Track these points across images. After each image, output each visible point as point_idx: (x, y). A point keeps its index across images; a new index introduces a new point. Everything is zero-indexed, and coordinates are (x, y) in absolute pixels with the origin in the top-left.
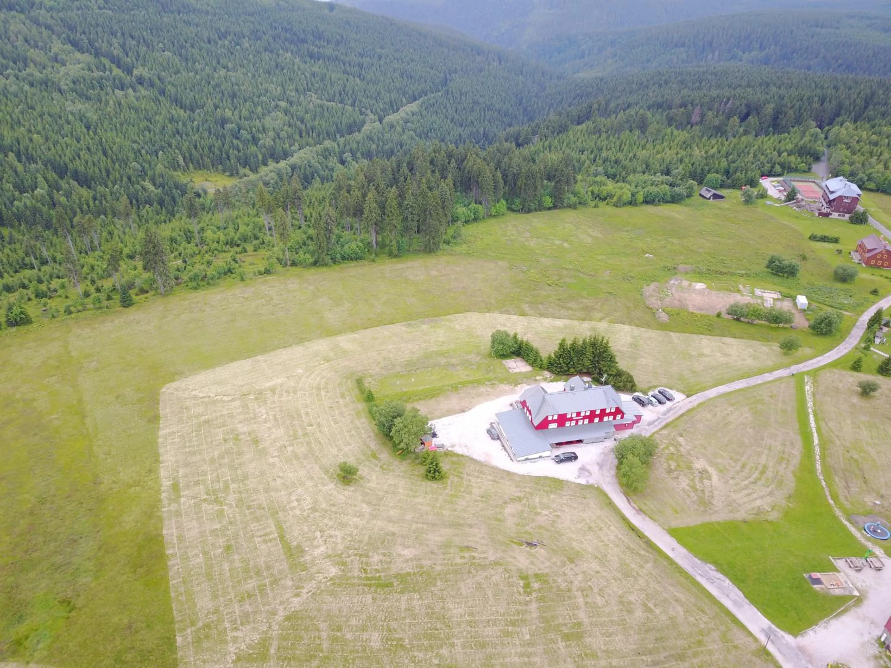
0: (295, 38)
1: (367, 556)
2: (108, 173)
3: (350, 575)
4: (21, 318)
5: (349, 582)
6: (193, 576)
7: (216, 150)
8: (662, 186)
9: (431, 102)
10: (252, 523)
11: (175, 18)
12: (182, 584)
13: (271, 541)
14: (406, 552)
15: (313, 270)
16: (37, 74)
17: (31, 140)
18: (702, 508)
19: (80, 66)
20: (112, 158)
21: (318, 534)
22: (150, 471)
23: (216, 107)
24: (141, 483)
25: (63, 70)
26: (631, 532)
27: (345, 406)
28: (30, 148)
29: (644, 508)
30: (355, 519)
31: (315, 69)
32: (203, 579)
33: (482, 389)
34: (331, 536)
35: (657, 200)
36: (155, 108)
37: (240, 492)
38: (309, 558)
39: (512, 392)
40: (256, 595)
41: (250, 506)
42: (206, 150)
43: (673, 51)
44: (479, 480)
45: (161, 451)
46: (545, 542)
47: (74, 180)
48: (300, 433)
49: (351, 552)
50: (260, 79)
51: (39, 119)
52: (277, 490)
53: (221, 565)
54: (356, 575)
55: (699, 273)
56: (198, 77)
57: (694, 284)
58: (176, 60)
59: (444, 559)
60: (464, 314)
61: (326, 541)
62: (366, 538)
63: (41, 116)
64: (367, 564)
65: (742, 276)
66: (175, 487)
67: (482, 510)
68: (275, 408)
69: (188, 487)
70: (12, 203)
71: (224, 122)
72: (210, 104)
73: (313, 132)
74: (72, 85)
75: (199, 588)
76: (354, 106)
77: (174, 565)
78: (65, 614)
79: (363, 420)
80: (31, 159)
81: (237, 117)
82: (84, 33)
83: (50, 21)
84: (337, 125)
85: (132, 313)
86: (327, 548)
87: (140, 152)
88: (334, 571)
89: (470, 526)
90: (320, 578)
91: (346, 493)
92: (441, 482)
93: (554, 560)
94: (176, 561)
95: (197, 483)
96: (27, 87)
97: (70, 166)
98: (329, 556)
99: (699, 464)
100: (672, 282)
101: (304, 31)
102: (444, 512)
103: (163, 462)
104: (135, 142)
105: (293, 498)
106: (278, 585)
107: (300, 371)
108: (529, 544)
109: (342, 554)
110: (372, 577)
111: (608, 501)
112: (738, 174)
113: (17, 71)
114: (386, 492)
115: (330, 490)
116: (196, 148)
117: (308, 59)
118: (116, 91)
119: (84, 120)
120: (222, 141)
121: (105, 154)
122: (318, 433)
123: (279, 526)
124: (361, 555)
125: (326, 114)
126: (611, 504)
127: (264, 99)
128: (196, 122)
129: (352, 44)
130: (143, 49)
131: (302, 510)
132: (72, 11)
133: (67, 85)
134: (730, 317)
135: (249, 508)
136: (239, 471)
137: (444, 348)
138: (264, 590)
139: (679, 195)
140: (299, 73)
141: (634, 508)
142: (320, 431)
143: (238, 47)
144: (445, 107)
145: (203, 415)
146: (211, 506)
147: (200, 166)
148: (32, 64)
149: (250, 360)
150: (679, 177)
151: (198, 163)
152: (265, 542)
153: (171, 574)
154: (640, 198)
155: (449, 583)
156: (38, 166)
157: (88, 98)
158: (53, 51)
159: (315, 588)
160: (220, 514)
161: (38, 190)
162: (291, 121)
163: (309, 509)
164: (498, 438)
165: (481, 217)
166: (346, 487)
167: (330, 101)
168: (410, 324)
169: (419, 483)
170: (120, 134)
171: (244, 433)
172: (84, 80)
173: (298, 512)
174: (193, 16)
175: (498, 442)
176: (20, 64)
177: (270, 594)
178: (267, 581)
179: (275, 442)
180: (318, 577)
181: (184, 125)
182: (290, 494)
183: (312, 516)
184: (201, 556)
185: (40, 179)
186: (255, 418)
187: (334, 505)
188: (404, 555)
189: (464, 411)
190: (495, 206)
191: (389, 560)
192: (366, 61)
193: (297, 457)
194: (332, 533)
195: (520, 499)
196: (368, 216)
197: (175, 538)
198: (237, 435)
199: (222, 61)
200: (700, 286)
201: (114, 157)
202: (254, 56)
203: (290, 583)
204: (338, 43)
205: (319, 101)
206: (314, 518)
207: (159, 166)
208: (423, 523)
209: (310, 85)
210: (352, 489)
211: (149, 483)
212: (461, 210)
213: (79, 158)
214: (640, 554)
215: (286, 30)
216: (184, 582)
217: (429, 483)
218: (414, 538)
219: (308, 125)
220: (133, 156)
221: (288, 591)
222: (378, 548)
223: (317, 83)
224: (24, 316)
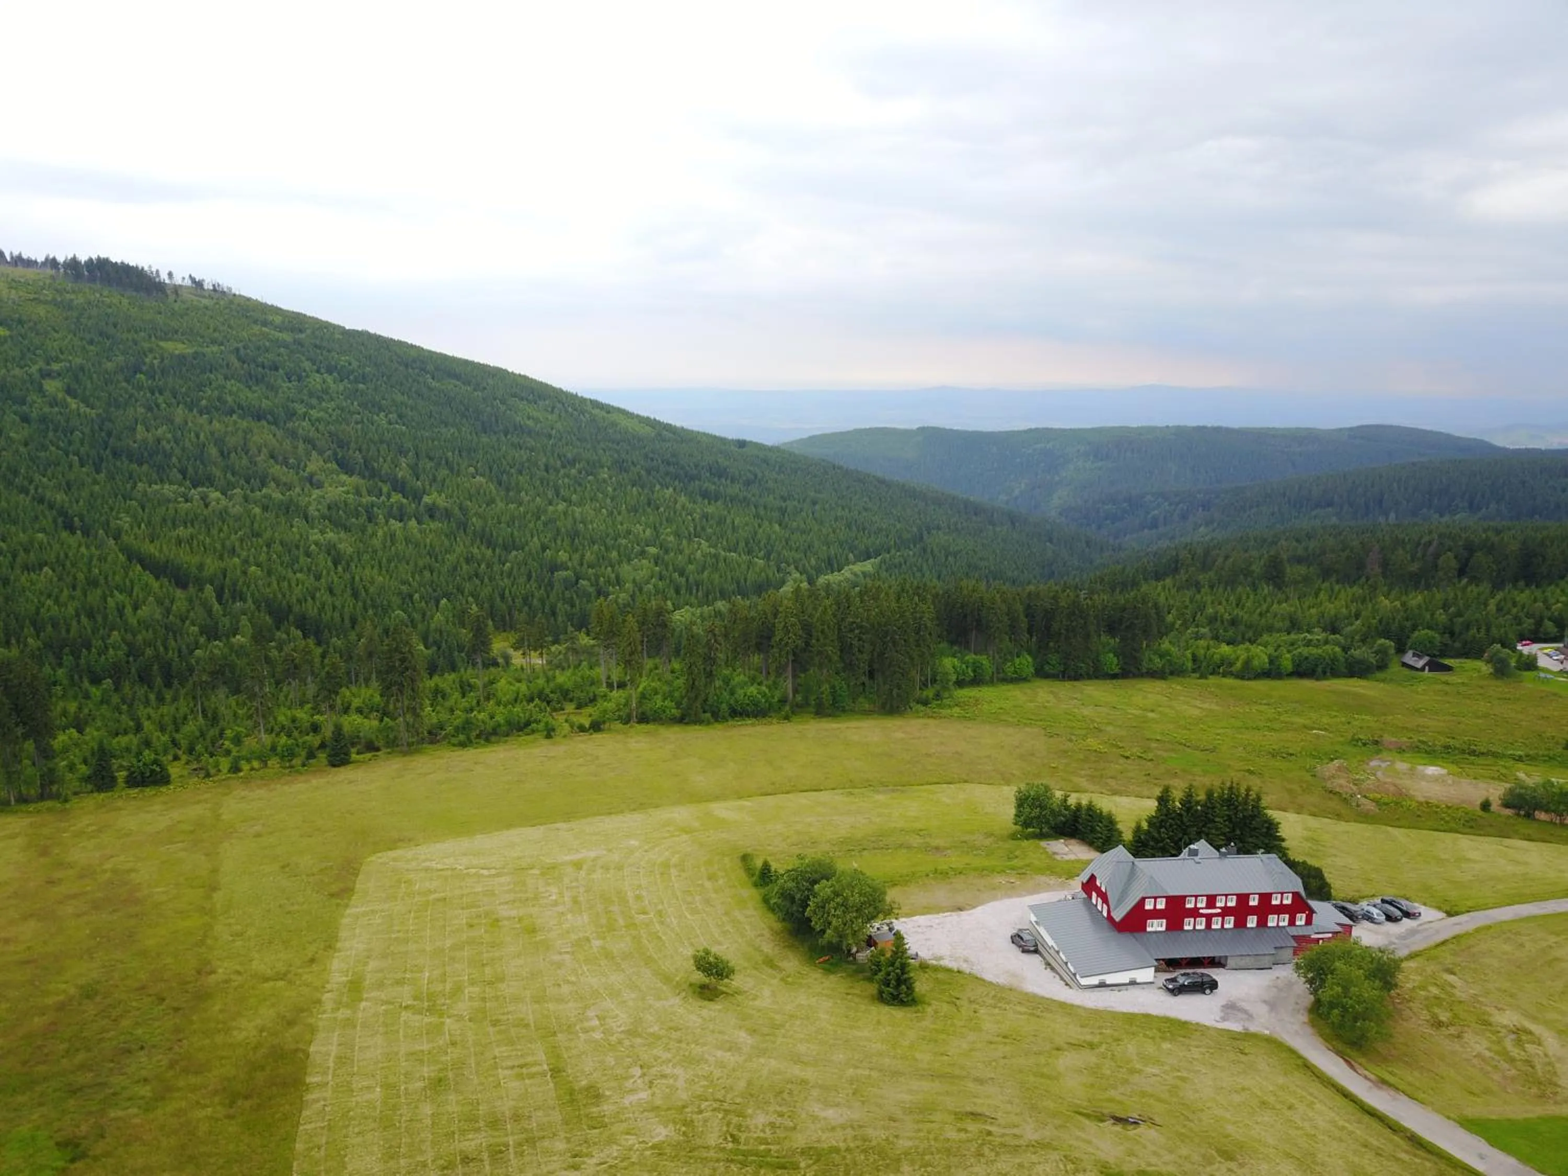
0: (682, 472)
1: (741, 1114)
2: (354, 622)
3: (699, 1142)
4: (152, 771)
5: (696, 1153)
6: (353, 1118)
7: (535, 602)
8: (1327, 647)
9: (897, 561)
10: (498, 1046)
11: (498, 440)
12: (325, 1132)
13: (532, 1076)
14: (830, 1113)
15: (676, 729)
16: (277, 495)
17: (245, 573)
18: (1534, 1090)
19: (345, 489)
20: (364, 603)
21: (637, 1071)
22: (312, 961)
23: (544, 548)
24: (289, 976)
25: (316, 493)
26: (1367, 1118)
27: (716, 892)
28: (240, 583)
29: (1388, 1077)
30: (719, 1053)
31: (710, 509)
32: (373, 1125)
33: (1000, 879)
34: (664, 1076)
35: (1319, 670)
36: (447, 543)
37: (484, 999)
38: (612, 1107)
39: (1062, 886)
40: (482, 1161)
41: (498, 1021)
42: (519, 602)
43: (1314, 513)
44: (997, 1011)
45: (343, 934)
46: (1158, 1120)
47: (297, 627)
48: (621, 922)
49: (704, 1105)
50: (619, 518)
51: (265, 549)
52: (560, 1000)
53: (416, 1107)
54: (712, 1143)
55: (1426, 752)
56: (522, 509)
57: (1420, 768)
58: (492, 487)
59: (919, 1130)
60: (958, 785)
61: (651, 1082)
62: (742, 1084)
63: (268, 546)
64: (739, 1127)
65: (1520, 759)
66: (355, 987)
67: (1004, 1058)
68: (577, 887)
69: (380, 985)
70: (191, 652)
71: (554, 567)
72: (535, 543)
73: (697, 590)
74: (326, 511)
75: (359, 1139)
76: (769, 559)
77: (317, 1101)
78: (60, 1164)
79: (750, 912)
80: (237, 595)
81: (576, 563)
82: (360, 450)
83: (312, 434)
84: (738, 583)
85: (344, 774)
86: (653, 1095)
87: (411, 597)
88: (662, 1133)
89: (980, 1081)
90: (630, 1142)
91: (705, 1013)
92: (913, 1009)
93: (1184, 1151)
94: (325, 1094)
95: (399, 982)
96: (257, 510)
97: (296, 609)
98: (655, 1109)
99: (1508, 1018)
100: (1373, 763)
101: (696, 466)
102: (918, 1056)
103: (340, 951)
104: (404, 583)
105: (591, 1013)
106: (534, 1148)
107: (634, 842)
108: (1118, 1120)
109: (684, 1107)
110: (749, 1151)
111: (1299, 1062)
112: (1473, 631)
113: (248, 492)
114: (792, 1016)
115: (672, 1006)
116: (502, 597)
117: (700, 499)
118: (392, 521)
119: (333, 552)
120: (546, 590)
121: (355, 595)
122: (658, 927)
123: (554, 1052)
124: (727, 1112)
125: (721, 565)
126: (1307, 1067)
127: (624, 541)
128: (508, 564)
129: (771, 484)
130: (443, 472)
131: (607, 1032)
132: (348, 425)
133: (319, 510)
134: (1509, 812)
135: (495, 1023)
136: (487, 970)
137: (918, 825)
138: (501, 1152)
139: (1360, 662)
140: (684, 514)
141: (1366, 1077)
142: (662, 923)
143: (590, 478)
144: (920, 570)
145: (435, 892)
146: (418, 1017)
147: (504, 625)
148: (273, 484)
149: (542, 828)
150: (1357, 638)
151: (503, 619)
152: (520, 1077)
153: (306, 1113)
154: (1287, 663)
155: (929, 1169)
156: (247, 606)
157: (347, 529)
158: (308, 469)
159: (616, 1158)
160: (434, 1031)
161: (238, 637)
162: (664, 572)
163: (622, 1032)
164: (1036, 951)
165: (987, 678)
166: (706, 1003)
167: (730, 551)
168: (852, 794)
169: (863, 1007)
170: (384, 572)
171: (509, 919)
172: (346, 505)
173: (597, 1036)
174: (528, 439)
175: (1036, 958)
176: (255, 483)
177: (514, 1162)
178: (511, 1140)
179: (568, 932)
180: (627, 1140)
181: (489, 566)
182: (586, 1007)
183: (627, 1043)
184: (378, 1089)
185: (244, 620)
186: (536, 898)
187: (676, 1029)
188: (825, 1119)
189: (960, 909)
190: (1012, 661)
191: (791, 1124)
192: (790, 504)
193: (609, 956)
194: (668, 1070)
195: (1092, 1046)
196: (781, 640)
197: (331, 1059)
198: (497, 920)
199: (562, 492)
200: (1432, 770)
201: (369, 602)
202: (615, 490)
203: (560, 1146)
204: (748, 483)
205: (713, 550)
206: (632, 1046)
207: (438, 616)
208: (871, 1069)
209: (698, 528)
210: (718, 1007)
211: (305, 977)
212: (949, 664)
213: (313, 598)
214: (1397, 1160)
215: (668, 464)
216: (330, 1128)
217: (886, 1009)
218: (851, 1091)
219: (691, 579)
220: (399, 602)
221: (555, 1158)
222: (768, 1103)
223: (711, 527)
224: (158, 769)
